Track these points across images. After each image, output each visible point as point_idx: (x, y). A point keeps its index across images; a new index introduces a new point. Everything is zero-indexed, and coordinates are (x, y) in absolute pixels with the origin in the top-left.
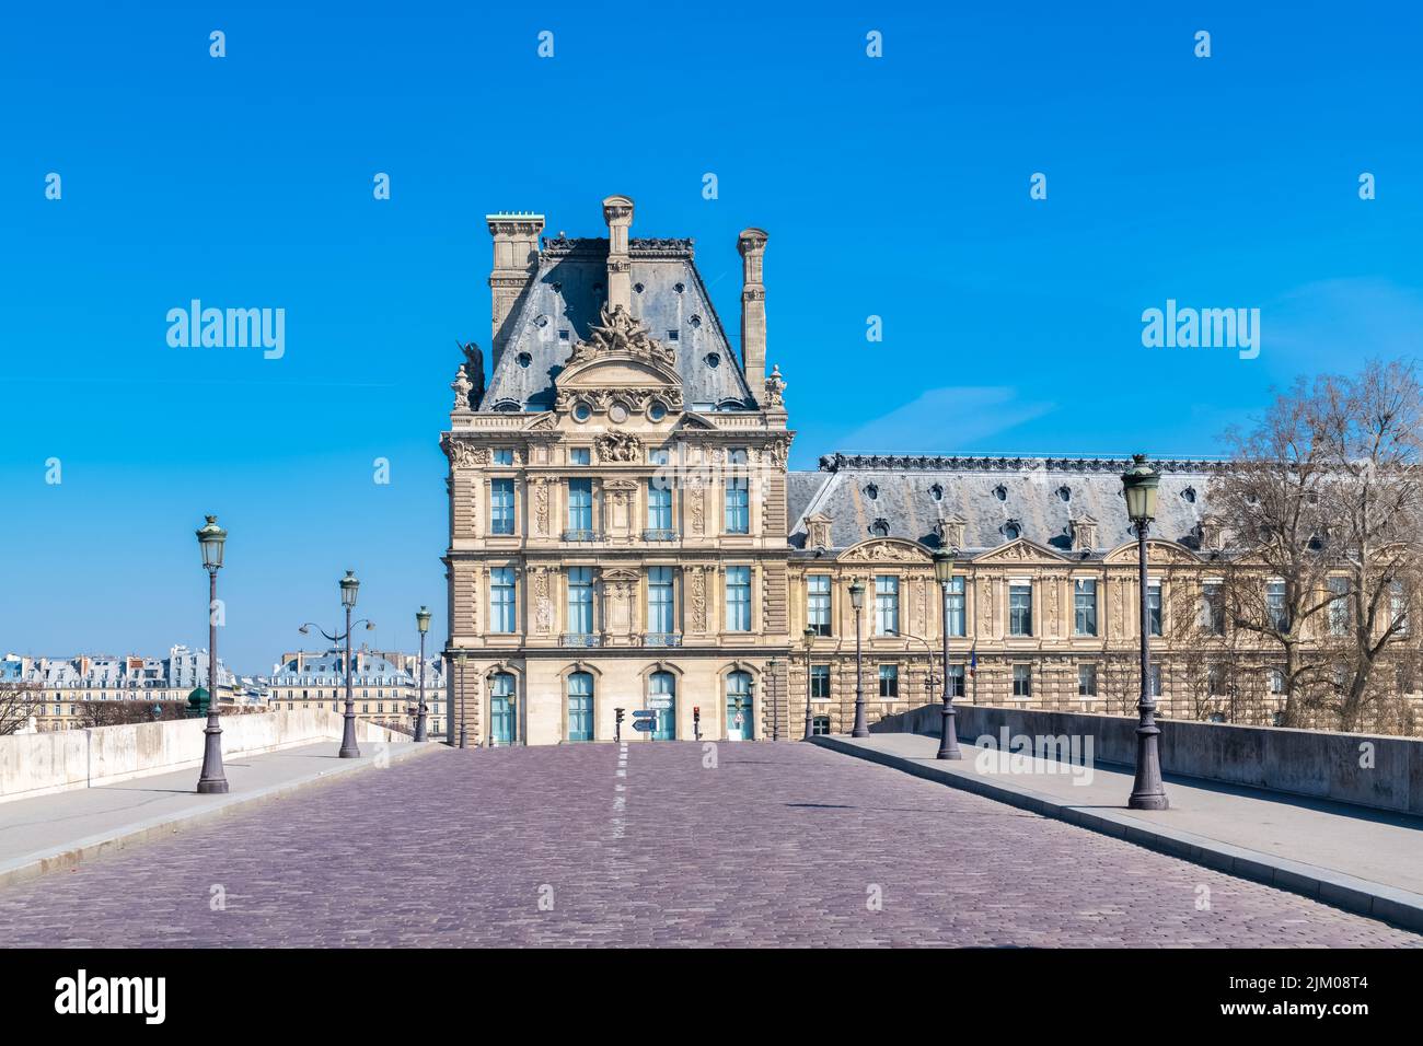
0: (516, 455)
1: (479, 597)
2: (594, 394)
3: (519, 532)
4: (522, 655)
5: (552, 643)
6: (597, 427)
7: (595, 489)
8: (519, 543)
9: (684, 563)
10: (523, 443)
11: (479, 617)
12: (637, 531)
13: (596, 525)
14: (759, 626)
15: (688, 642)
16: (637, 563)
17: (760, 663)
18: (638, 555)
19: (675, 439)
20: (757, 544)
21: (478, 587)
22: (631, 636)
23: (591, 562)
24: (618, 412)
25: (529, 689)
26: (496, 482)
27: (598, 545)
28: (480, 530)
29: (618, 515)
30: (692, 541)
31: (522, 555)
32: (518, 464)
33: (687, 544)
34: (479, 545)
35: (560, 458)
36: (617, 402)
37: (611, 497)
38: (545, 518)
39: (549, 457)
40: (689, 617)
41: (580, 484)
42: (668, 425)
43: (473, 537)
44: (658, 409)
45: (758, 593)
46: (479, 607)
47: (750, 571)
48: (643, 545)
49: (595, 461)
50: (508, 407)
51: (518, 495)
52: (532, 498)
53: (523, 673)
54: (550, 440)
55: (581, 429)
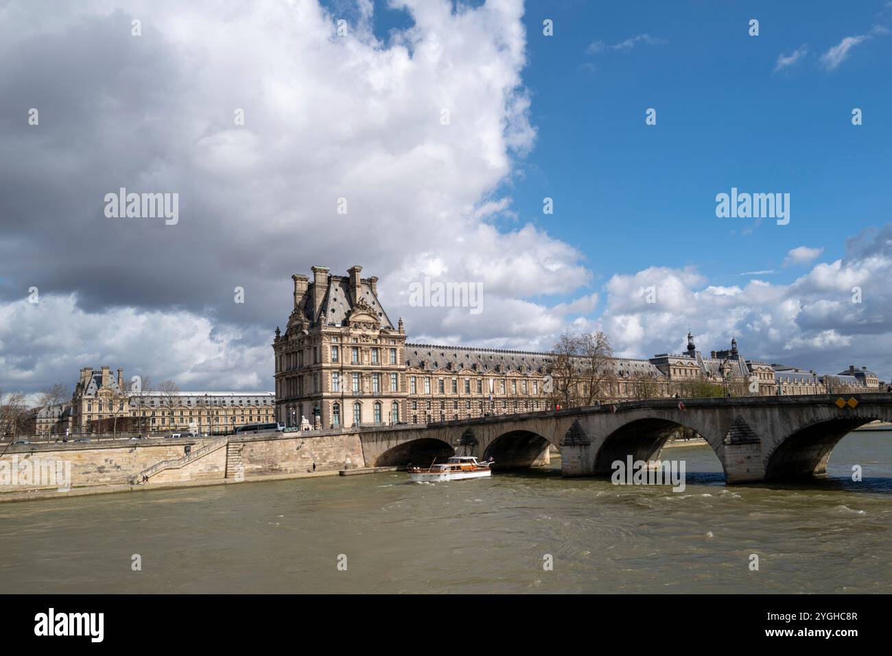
0: (339, 339)
1: (330, 380)
2: (360, 323)
3: (340, 361)
4: (342, 398)
5: (351, 394)
6: (359, 332)
7: (359, 350)
8: (340, 365)
9: (383, 372)
10: (341, 336)
11: (330, 386)
12: (370, 362)
13: (360, 360)
14: (400, 390)
15: (384, 394)
16: (371, 371)
17: (400, 400)
18: (371, 369)
19: (380, 337)
20: (398, 367)
21: (330, 377)
22: (370, 392)
23: (359, 371)
24: (364, 328)
25: (344, 408)
26: (333, 346)
27: (361, 366)
28: (330, 360)
29: (366, 357)
30: (384, 365)
31: (342, 369)
32: (339, 342)
33: (383, 366)
34: (329, 365)
35: (351, 341)
36: (365, 325)
37: (364, 353)
38: (347, 358)
39: (348, 340)
40: (384, 387)
41: (355, 348)
42: (377, 333)
43: (328, 363)
44: (374, 328)
45: (399, 381)
46: (330, 383)
47: (397, 374)
48: (372, 366)
49: (359, 342)
50: (333, 325)
51: (340, 351)
52: (344, 352)
53: (342, 404)
54: (348, 335)
55: (355, 332)
